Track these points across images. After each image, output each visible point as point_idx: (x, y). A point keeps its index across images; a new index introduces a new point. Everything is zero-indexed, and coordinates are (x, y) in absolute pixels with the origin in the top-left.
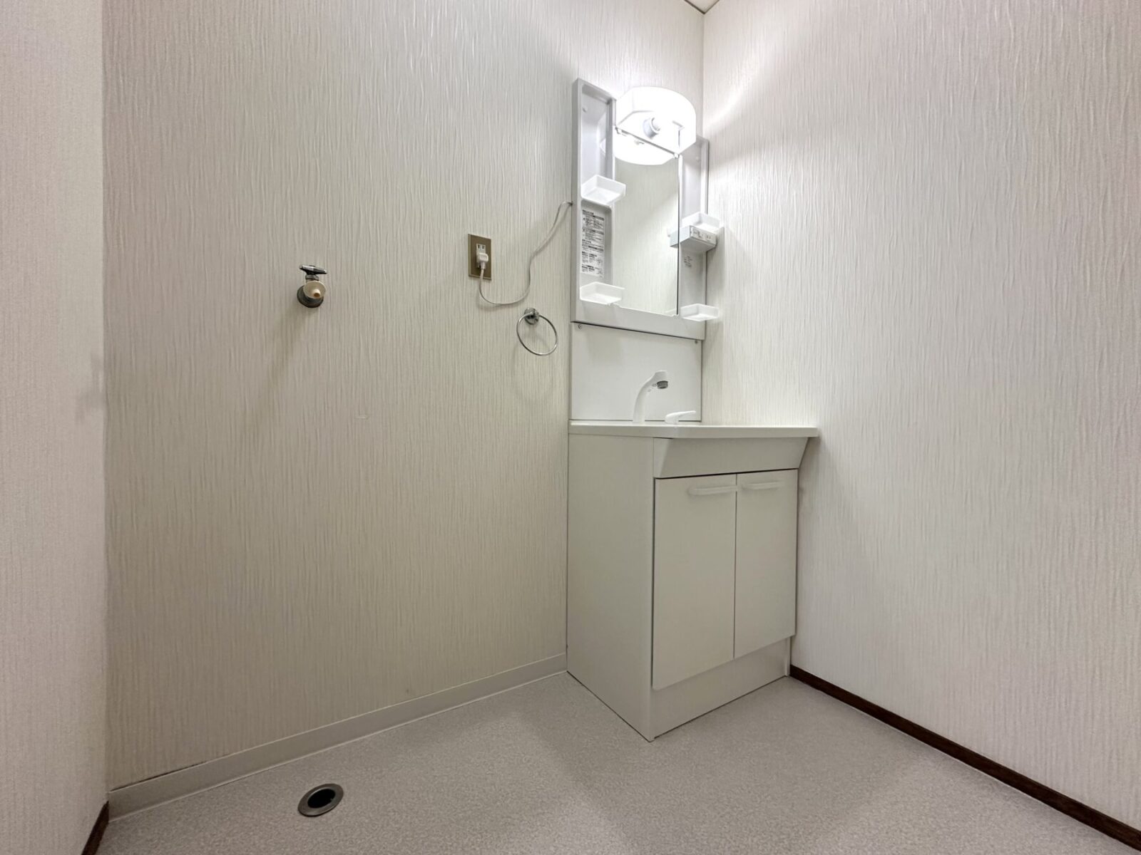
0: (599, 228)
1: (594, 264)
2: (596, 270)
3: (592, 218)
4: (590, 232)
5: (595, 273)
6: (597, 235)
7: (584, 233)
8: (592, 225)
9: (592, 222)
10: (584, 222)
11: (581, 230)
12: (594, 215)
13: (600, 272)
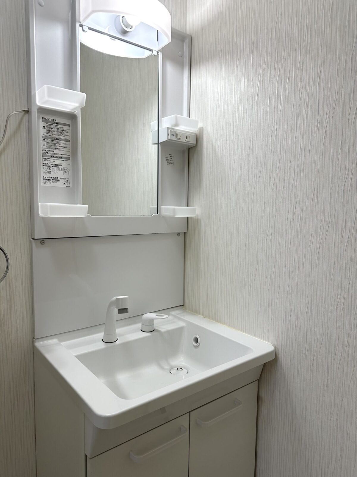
0: (63, 135)
1: (59, 174)
2: (61, 181)
3: (54, 125)
4: (52, 141)
5: (60, 184)
6: (62, 143)
7: (45, 143)
8: (55, 133)
9: (55, 130)
10: (45, 130)
11: (41, 139)
12: (57, 121)
13: (67, 182)
